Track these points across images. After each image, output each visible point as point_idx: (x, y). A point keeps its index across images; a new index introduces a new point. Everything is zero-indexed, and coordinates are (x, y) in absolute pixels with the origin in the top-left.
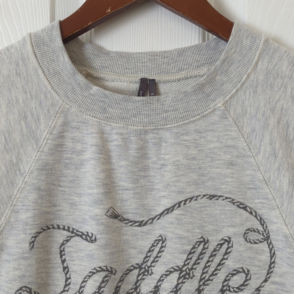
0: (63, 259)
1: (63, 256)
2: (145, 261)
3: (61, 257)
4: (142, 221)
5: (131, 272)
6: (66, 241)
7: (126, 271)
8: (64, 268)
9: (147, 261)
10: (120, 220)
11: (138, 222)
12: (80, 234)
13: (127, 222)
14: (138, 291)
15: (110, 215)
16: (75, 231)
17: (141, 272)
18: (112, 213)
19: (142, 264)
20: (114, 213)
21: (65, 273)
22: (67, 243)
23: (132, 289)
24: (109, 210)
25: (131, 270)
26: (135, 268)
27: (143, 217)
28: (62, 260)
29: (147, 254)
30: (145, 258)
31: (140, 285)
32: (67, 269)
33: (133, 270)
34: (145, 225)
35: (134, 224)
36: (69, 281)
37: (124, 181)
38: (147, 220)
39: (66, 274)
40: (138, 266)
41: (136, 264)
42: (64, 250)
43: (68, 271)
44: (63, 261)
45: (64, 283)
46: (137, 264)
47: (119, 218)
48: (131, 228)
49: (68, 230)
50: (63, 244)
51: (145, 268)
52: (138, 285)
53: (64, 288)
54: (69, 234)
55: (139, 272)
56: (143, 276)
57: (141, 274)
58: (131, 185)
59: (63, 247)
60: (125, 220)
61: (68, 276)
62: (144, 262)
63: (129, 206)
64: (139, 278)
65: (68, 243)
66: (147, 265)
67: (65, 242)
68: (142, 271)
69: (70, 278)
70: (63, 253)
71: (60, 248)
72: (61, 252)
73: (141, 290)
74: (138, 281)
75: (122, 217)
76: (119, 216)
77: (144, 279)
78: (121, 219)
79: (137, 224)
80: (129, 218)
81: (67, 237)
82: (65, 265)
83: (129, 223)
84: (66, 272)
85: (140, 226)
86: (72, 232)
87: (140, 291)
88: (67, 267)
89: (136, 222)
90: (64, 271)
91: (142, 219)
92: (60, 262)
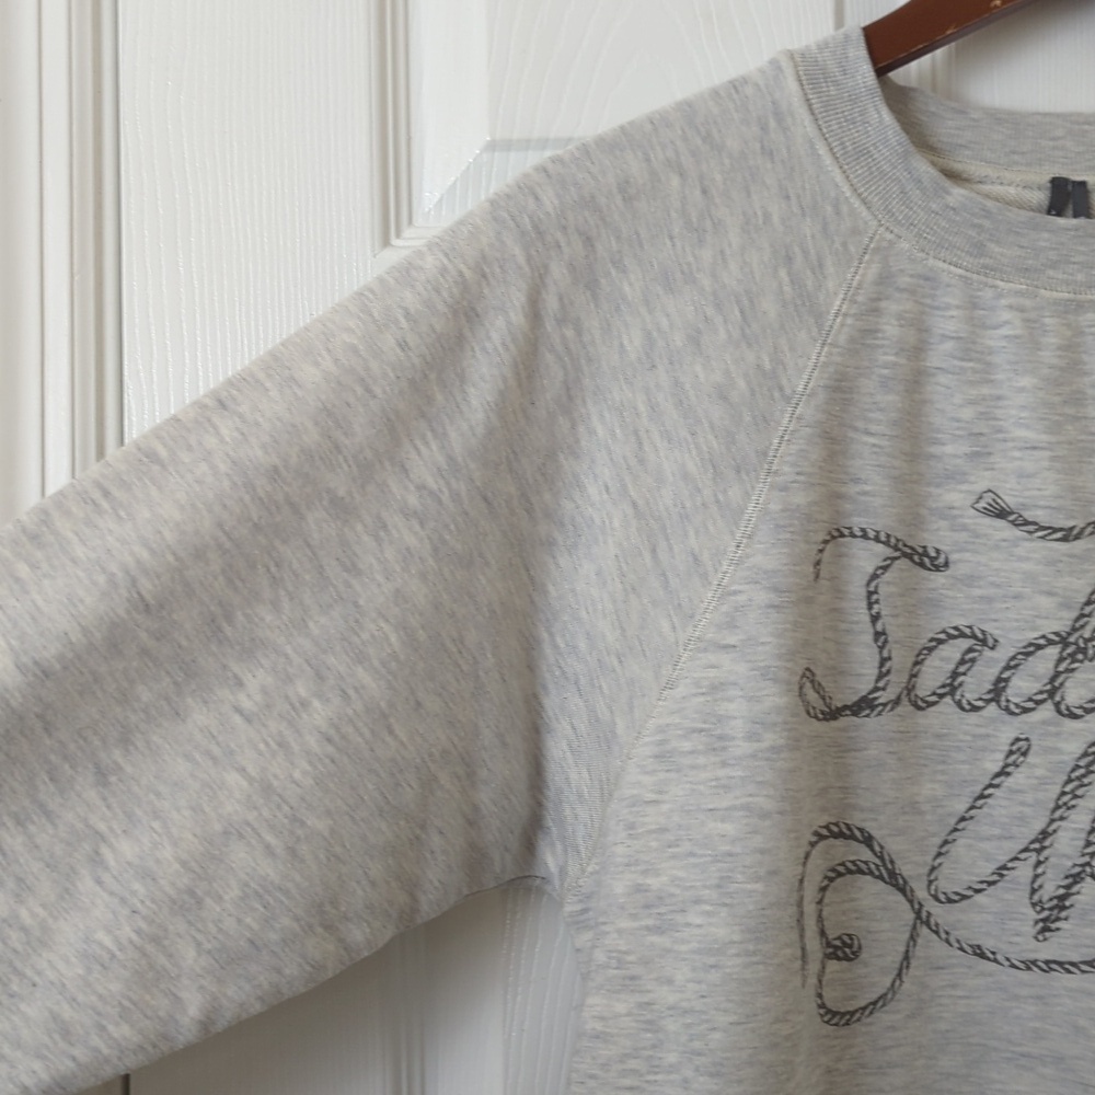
0: (874, 612)
1: (876, 606)
2: (1077, 625)
3: (870, 606)
4: (1072, 528)
5: (1040, 652)
6: (881, 568)
7: (1025, 647)
8: (877, 635)
9: (1082, 627)
10: (1012, 522)
11: (1061, 529)
12: (909, 551)
13: (1031, 528)
14: (1057, 698)
15: (985, 508)
16: (900, 545)
17: (1065, 654)
18: (991, 505)
19: (1069, 634)
20: (997, 503)
21: (879, 647)
22: (883, 574)
23: (1041, 692)
24: (981, 498)
25: (1040, 647)
26: (1051, 643)
27: (1073, 517)
28: (872, 616)
29: (1082, 609)
30: (1077, 619)
31: (1062, 684)
32: (883, 637)
33: (1046, 646)
34: (1077, 537)
35: (1050, 534)
36: (888, 664)
37: (1027, 427)
38: (1082, 525)
39: (881, 648)
40: (1057, 639)
41: (1054, 633)
42: (876, 592)
43: (886, 641)
44: (875, 618)
45: (876, 671)
46: (1056, 634)
47: (1012, 518)
48: (1042, 543)
49: (887, 543)
50: (874, 576)
51: (1076, 643)
52: (1056, 684)
53: (877, 681)
54: (889, 552)
55: (1061, 653)
56: (1073, 662)
57: (1066, 659)
58: (1044, 437)
59: (873, 584)
60: (1027, 523)
61: (885, 654)
62: (1074, 630)
63: (1039, 490)
64: (1061, 669)
65: (887, 575)
66: (1081, 637)
67: (879, 572)
68: (1070, 650)
69: (889, 658)
70: (875, 597)
71: (868, 584)
72: (870, 594)
73: (1066, 698)
74: (1057, 674)
75: (1021, 516)
76: (1012, 513)
77: (1073, 670)
78: (1016, 520)
79: (1059, 535)
80: (1037, 520)
81: (885, 560)
82: (879, 627)
83: (1037, 530)
84: (880, 644)
85: (1064, 539)
86: (896, 548)
87: (1063, 699)
88: (883, 633)
89: (1055, 530)
90: (876, 640)
91: (1070, 524)
92: (867, 619)
